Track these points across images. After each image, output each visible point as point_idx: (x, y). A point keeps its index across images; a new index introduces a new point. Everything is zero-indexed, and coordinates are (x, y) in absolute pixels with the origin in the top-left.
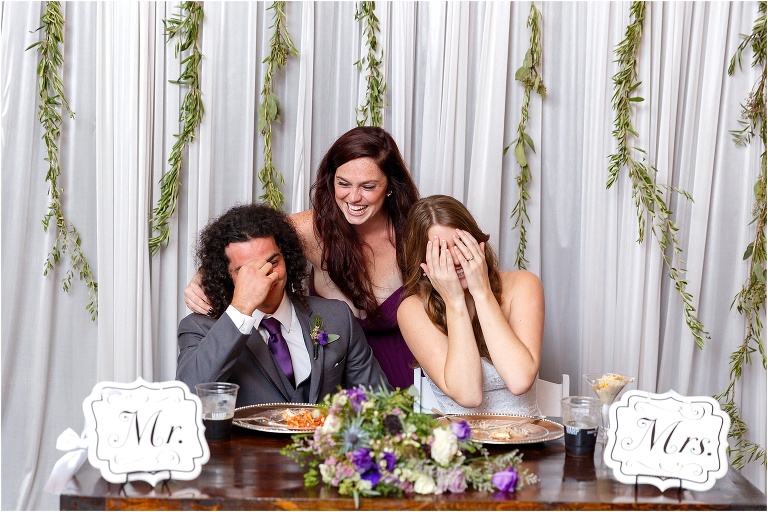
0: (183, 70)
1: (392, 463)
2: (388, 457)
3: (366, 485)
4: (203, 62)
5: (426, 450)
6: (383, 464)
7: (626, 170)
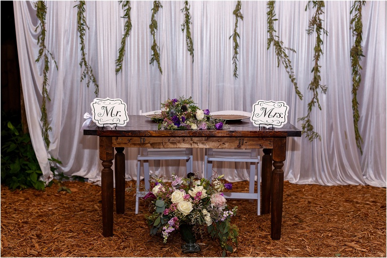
0: (125, 13)
1: (184, 120)
2: (183, 118)
3: (176, 127)
4: (132, 10)
5: (195, 116)
6: (181, 120)
7: (272, 43)
